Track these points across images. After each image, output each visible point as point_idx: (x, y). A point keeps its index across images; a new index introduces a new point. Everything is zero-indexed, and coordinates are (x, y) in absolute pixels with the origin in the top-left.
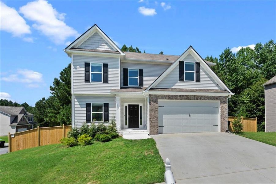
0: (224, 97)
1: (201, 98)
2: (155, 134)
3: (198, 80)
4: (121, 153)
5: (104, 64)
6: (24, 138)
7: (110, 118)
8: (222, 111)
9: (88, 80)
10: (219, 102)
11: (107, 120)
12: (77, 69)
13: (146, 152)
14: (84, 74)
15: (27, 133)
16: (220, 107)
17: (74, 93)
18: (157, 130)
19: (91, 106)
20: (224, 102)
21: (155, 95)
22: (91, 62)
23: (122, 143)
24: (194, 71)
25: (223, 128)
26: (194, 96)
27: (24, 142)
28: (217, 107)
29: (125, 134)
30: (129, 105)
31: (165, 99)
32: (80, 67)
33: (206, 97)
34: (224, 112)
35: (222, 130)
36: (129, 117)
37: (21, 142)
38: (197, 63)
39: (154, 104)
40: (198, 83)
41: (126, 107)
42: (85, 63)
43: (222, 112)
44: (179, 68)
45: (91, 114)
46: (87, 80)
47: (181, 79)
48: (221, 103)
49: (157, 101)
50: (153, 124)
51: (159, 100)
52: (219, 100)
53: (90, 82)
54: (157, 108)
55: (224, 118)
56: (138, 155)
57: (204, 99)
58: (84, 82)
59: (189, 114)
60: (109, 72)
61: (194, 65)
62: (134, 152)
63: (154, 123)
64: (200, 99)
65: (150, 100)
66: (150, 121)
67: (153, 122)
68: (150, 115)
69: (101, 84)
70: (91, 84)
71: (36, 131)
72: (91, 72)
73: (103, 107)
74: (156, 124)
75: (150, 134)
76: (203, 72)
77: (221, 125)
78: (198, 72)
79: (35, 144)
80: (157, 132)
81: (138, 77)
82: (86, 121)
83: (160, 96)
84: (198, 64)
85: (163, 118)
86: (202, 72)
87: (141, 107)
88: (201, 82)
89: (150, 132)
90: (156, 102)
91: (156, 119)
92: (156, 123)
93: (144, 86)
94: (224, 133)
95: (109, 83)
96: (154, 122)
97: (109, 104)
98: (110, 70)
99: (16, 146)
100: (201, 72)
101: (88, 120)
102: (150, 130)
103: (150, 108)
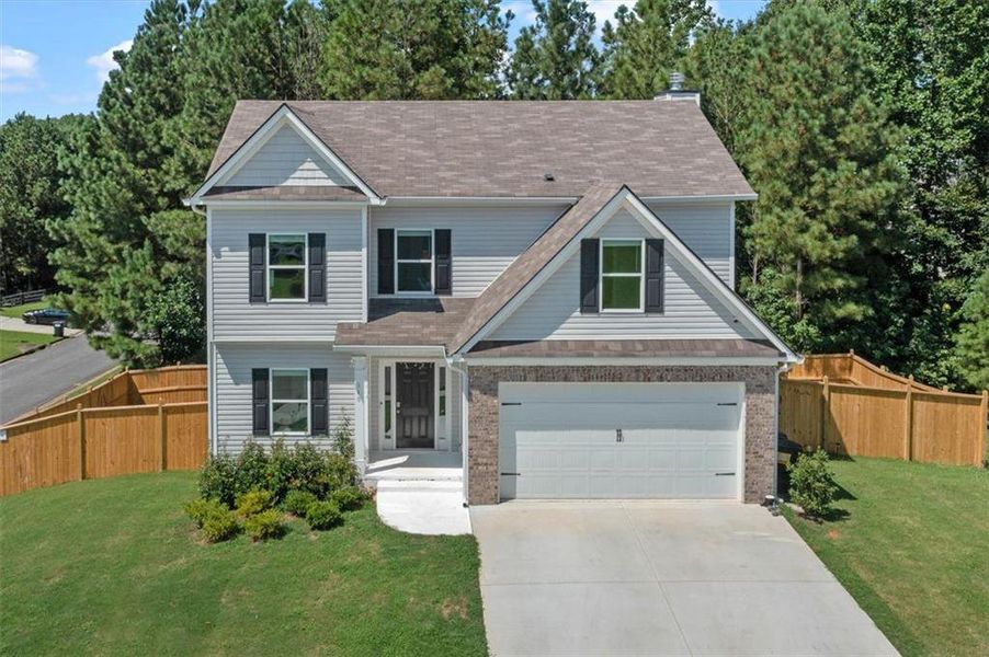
0: (762, 369)
1: (663, 374)
2: (485, 504)
3: (655, 305)
4: (376, 596)
5: (311, 236)
6: (36, 446)
7: (334, 422)
8: (752, 421)
9: (260, 293)
10: (742, 386)
11: (321, 427)
12: (223, 259)
13: (445, 604)
14: (248, 275)
15: (46, 427)
16: (744, 405)
17: (217, 339)
18: (496, 488)
19: (268, 378)
20: (763, 389)
21: (489, 369)
22: (269, 231)
23: (374, 547)
24: (640, 271)
25: (755, 488)
26: (637, 369)
27: (35, 458)
28: (735, 404)
29: (385, 489)
30: (398, 364)
31: (525, 380)
32: (231, 251)
33: (686, 369)
34: (758, 425)
35: (750, 495)
36: (397, 409)
37: (28, 458)
38: (649, 242)
39: (485, 397)
40: (654, 319)
41: (388, 370)
42: (250, 235)
43: (749, 425)
44: (579, 264)
45: (267, 405)
46: (257, 296)
47: (588, 306)
48: (748, 390)
49: (497, 390)
50: (480, 468)
51: (502, 385)
52: (740, 379)
53: (268, 301)
54: (496, 413)
55: (757, 449)
56: (421, 612)
57: (677, 379)
58: (247, 301)
59: (619, 431)
60: (329, 264)
61: (640, 248)
62: (412, 599)
63: (486, 464)
64: (661, 379)
65: (471, 386)
66: (470, 456)
67: (480, 460)
68: (470, 437)
69: (300, 306)
70: (270, 306)
71: (72, 421)
72: (269, 267)
73: (309, 383)
74: (491, 469)
75: (471, 503)
76: (674, 274)
77: (746, 476)
78: (655, 272)
79: (71, 465)
80: (496, 495)
81: (433, 257)
82: (254, 430)
83: (507, 369)
84: (657, 246)
85: (518, 443)
86: (670, 275)
87: (443, 370)
88: (666, 314)
89: (470, 496)
90: (491, 390)
91: (491, 453)
92: (491, 464)
93: (454, 293)
94: (756, 508)
95: (329, 301)
96: (485, 460)
97: (329, 372)
98: (332, 256)
99: (12, 471)
100: (667, 274)
101: (261, 427)
102: (470, 488)
103: (470, 411)
